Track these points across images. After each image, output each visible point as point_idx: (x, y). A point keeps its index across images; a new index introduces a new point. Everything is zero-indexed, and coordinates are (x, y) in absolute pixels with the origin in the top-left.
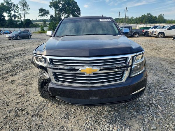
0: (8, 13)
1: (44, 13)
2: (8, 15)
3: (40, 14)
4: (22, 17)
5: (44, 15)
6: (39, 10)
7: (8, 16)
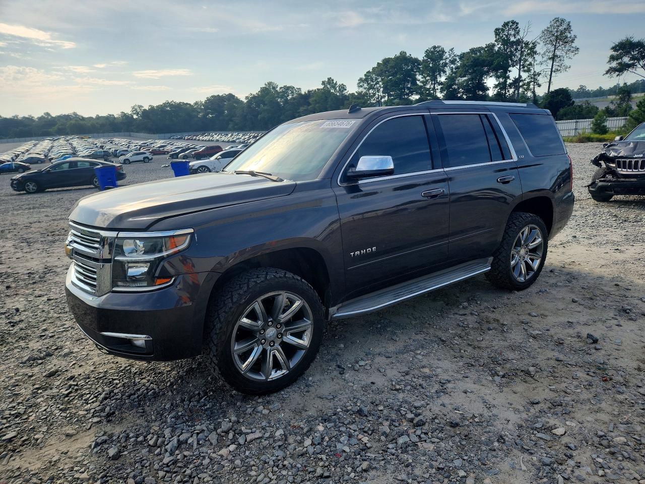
0: (498, 77)
1: (633, 58)
2: (497, 83)
3: (614, 64)
4: (539, 86)
5: (633, 65)
6: (614, 49)
7: (496, 86)
